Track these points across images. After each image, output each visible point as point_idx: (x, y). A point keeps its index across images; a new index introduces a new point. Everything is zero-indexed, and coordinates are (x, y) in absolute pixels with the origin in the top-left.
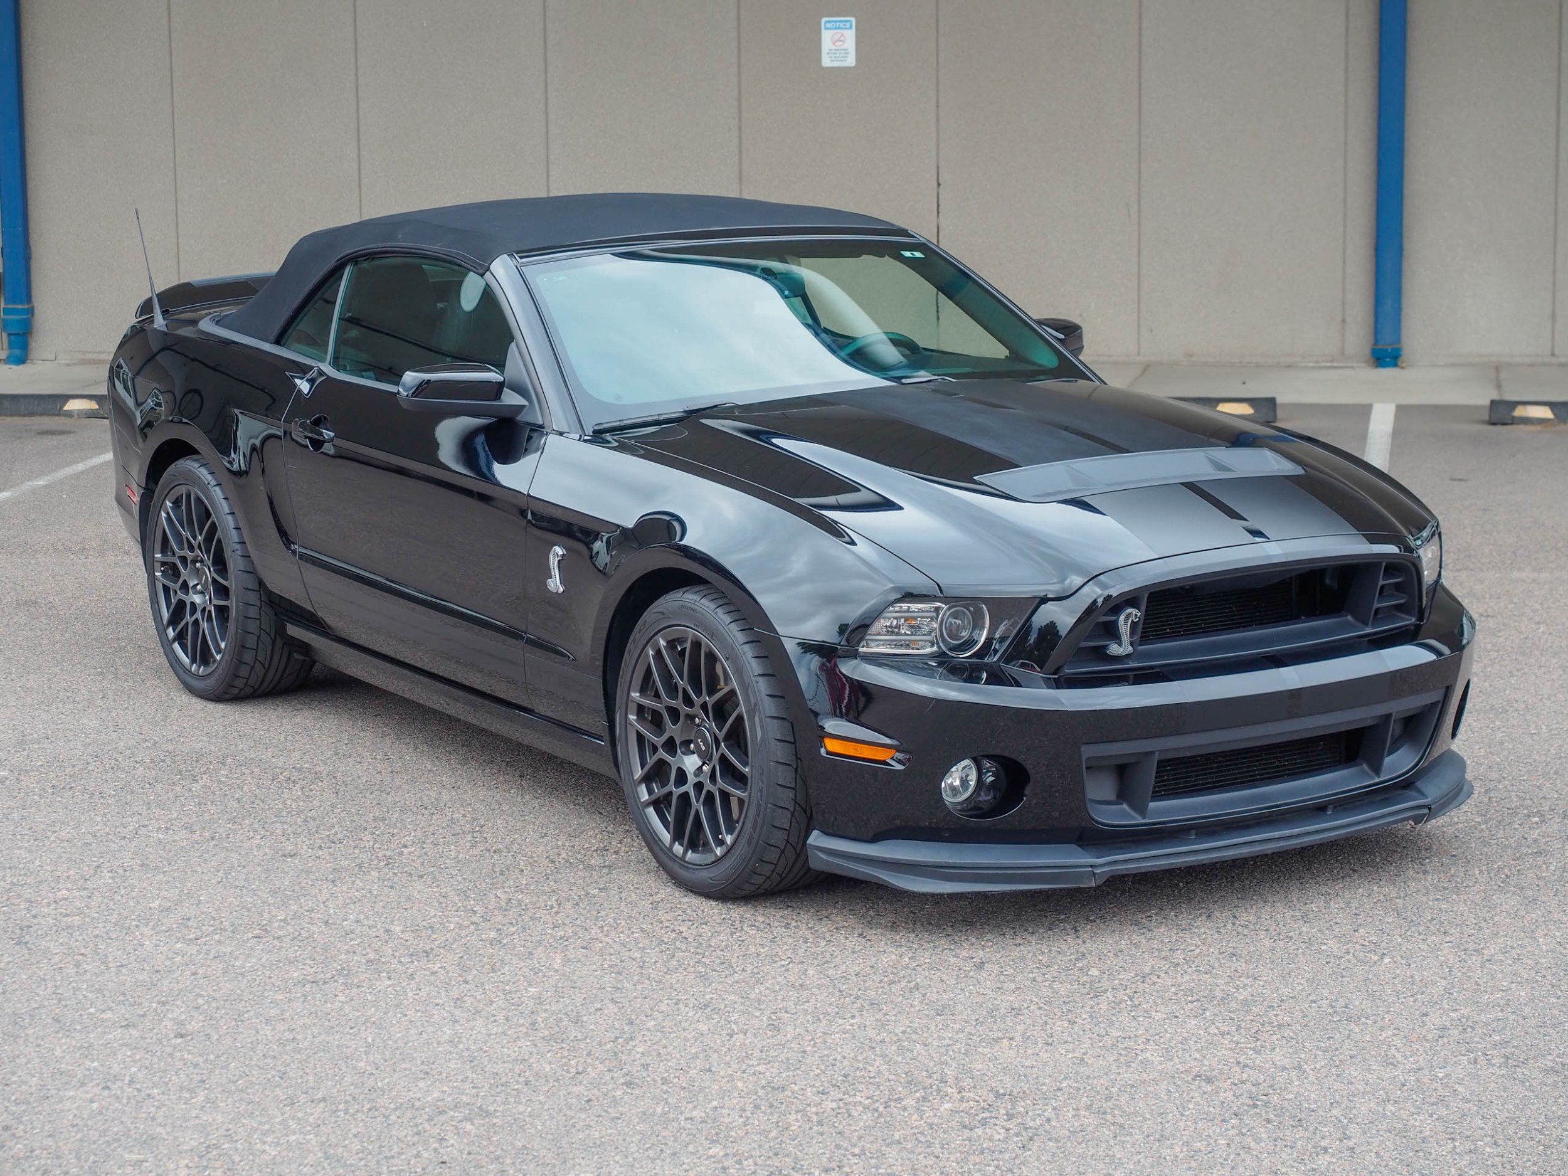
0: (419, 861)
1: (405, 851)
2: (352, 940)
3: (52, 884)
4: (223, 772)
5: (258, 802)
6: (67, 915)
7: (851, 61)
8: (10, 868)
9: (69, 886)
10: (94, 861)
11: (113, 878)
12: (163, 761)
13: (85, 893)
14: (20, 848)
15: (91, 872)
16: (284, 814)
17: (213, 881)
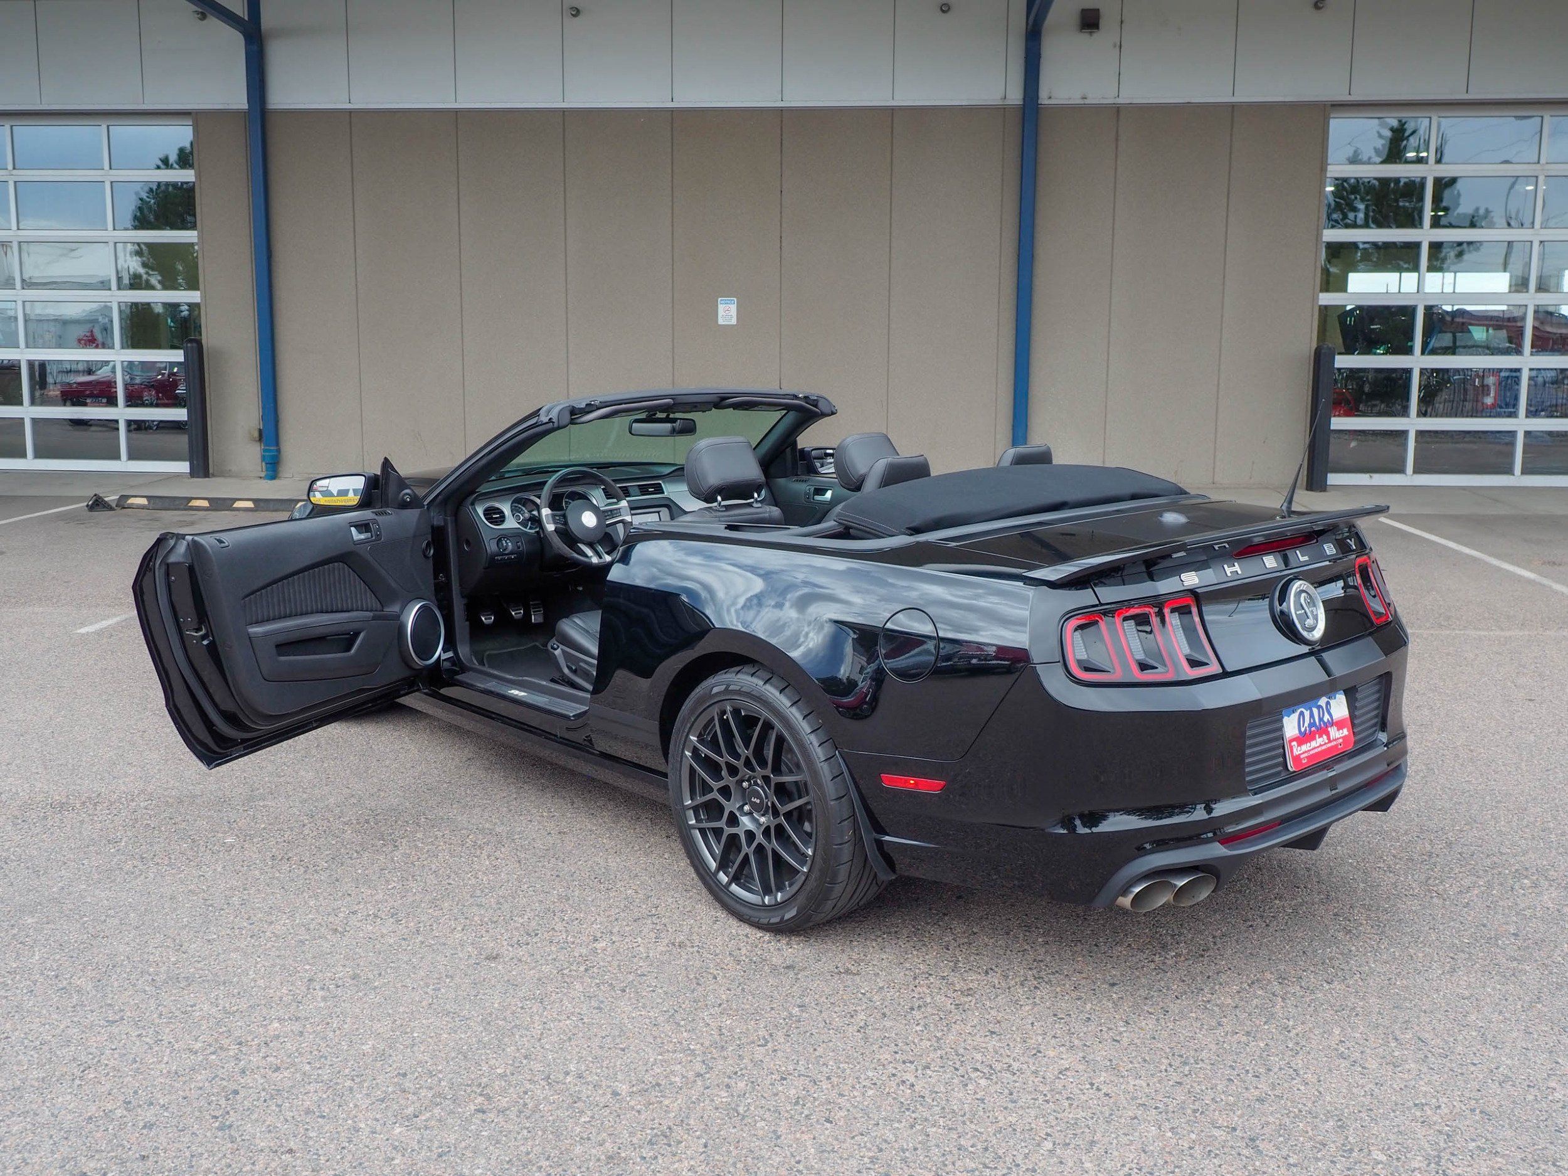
0: (615, 963)
1: (598, 945)
2: (582, 1112)
3: (265, 1011)
4: (418, 835)
5: (453, 875)
6: (277, 1069)
7: (734, 321)
8: (224, 983)
9: (281, 1013)
10: (306, 971)
11: (324, 999)
12: (367, 822)
13: (297, 1027)
14: (237, 950)
15: (304, 989)
16: (478, 893)
17: (424, 1003)
